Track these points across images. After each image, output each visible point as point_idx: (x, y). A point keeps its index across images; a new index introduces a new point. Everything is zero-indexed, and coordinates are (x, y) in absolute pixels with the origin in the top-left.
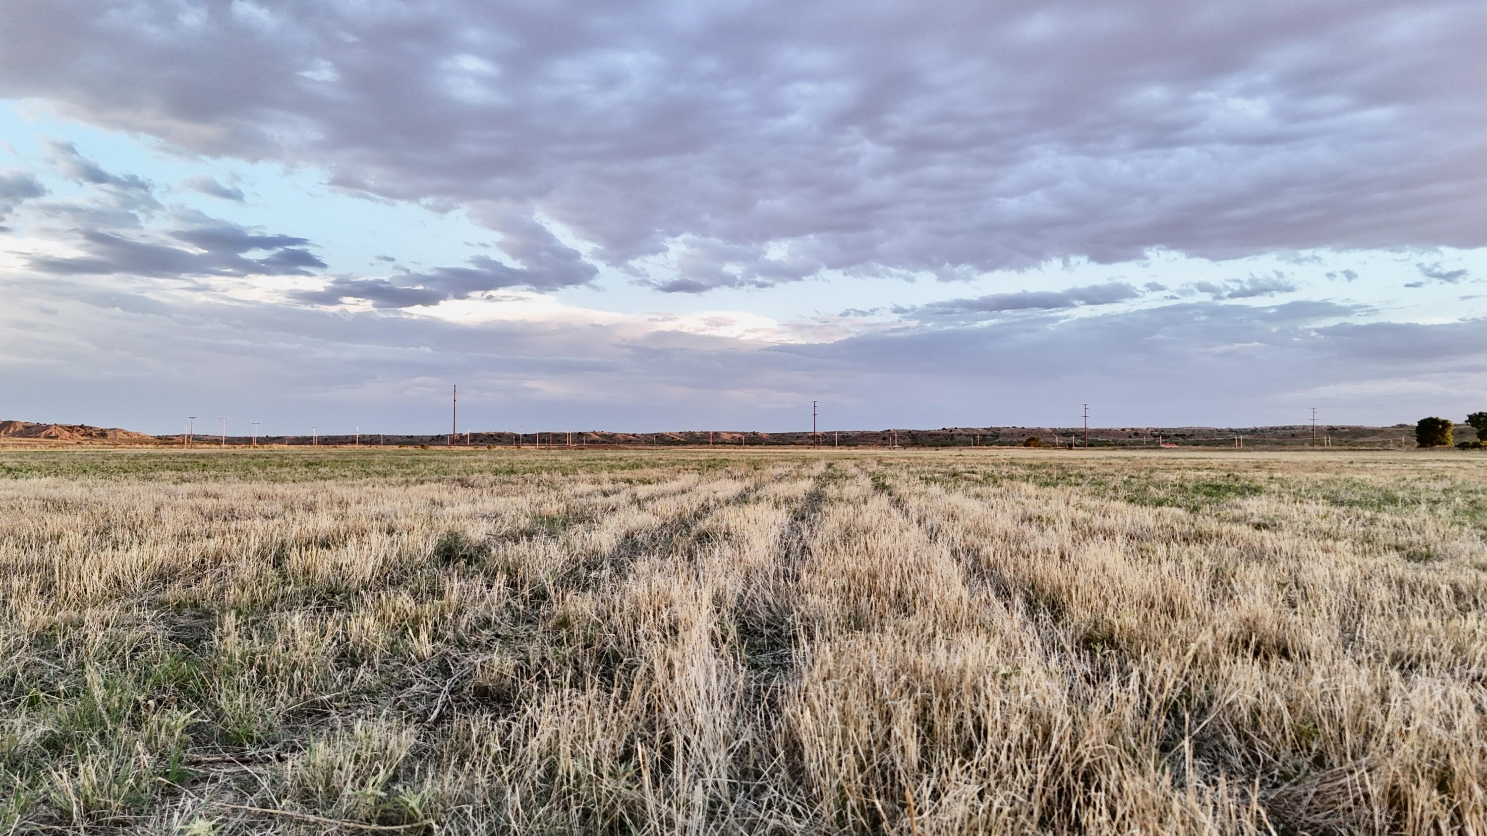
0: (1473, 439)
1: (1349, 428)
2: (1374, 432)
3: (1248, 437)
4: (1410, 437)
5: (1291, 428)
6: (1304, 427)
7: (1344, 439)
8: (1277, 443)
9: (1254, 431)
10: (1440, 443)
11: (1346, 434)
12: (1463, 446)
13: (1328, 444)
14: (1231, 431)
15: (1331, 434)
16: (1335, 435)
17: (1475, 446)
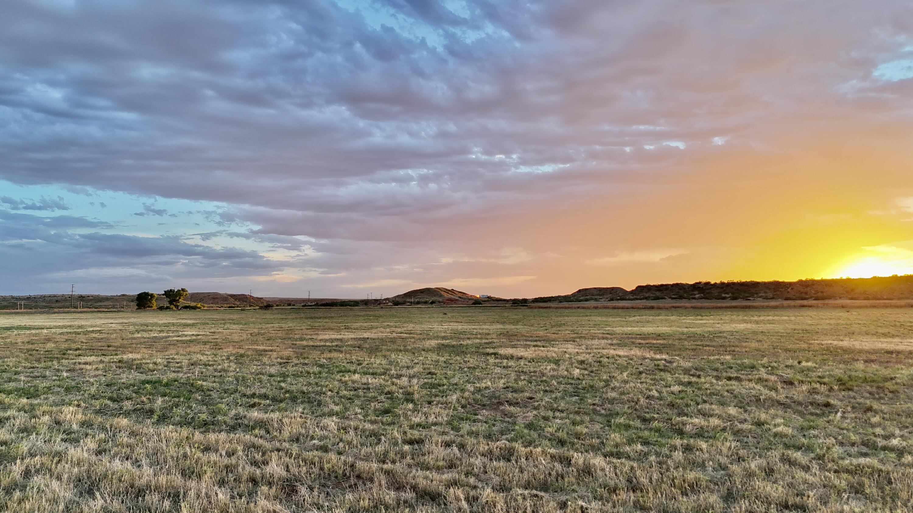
0: (167, 304)
1: (92, 296)
2: (107, 299)
3: (26, 302)
4: (128, 302)
5: (55, 296)
6: (63, 296)
7: (89, 304)
8: (46, 307)
9: (29, 298)
10: (149, 307)
11: (91, 300)
12: (161, 308)
13: (80, 307)
14: (13, 298)
15: (81, 300)
16: (84, 301)
17: (168, 308)
